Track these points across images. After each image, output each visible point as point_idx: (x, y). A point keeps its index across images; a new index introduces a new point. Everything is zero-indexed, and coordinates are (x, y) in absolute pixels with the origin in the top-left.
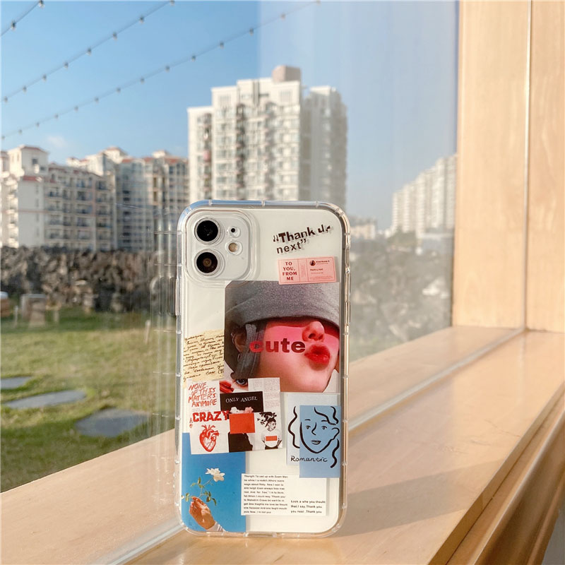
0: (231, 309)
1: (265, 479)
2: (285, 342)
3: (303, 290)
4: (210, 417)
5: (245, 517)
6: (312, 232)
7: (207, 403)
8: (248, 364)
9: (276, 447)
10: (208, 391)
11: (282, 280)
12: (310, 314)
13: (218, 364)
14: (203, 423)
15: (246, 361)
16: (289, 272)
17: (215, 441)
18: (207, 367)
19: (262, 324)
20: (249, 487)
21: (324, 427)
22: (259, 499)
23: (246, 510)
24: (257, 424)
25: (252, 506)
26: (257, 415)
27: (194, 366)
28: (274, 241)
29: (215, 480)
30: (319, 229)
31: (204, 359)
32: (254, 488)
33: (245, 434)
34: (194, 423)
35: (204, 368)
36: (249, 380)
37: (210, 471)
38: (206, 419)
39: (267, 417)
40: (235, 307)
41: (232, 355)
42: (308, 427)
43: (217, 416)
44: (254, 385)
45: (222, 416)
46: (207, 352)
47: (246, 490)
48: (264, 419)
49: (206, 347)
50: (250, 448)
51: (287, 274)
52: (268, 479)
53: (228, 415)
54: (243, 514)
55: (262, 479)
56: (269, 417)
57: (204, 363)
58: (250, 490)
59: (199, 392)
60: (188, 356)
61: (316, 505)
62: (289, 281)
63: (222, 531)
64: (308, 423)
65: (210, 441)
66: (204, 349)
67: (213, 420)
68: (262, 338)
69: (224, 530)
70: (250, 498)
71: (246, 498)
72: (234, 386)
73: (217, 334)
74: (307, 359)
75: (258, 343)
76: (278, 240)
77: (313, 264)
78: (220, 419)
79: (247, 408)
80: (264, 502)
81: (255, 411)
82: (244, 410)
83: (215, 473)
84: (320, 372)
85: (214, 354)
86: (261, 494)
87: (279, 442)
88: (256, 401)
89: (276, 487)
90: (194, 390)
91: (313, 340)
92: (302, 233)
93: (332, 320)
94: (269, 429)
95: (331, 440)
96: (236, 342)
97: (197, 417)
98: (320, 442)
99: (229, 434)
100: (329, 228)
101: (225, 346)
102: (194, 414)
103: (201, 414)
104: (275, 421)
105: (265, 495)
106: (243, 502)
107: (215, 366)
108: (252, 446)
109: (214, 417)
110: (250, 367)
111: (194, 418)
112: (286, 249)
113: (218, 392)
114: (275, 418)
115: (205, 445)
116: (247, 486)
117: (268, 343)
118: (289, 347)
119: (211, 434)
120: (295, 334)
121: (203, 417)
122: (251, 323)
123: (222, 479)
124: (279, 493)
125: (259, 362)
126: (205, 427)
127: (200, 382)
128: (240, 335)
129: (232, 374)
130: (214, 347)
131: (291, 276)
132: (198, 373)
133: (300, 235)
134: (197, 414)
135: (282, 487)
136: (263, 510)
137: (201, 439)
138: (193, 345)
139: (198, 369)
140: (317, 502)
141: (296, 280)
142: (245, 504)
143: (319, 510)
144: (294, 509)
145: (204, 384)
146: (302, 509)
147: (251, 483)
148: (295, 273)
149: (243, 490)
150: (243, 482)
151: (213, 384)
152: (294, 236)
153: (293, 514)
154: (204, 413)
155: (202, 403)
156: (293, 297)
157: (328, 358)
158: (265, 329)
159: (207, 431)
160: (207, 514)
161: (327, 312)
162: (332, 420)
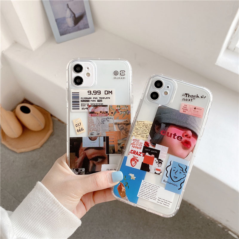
0: (158, 116)
1: (151, 185)
2: (175, 135)
3: (188, 117)
4: (137, 153)
5: (138, 197)
6: (198, 97)
7: (138, 148)
8: (158, 138)
9: (159, 174)
10: (140, 143)
11: (181, 111)
12: (188, 127)
13: (147, 134)
14: (134, 155)
15: (158, 137)
16: (185, 109)
17: (136, 163)
19: (168, 125)
20: (144, 186)
21: (180, 173)
22: (146, 192)
23: (140, 195)
24: (154, 162)
25: (142, 194)
26: (155, 159)
27: (137, 132)
29: (131, 179)
30: (201, 97)
31: (142, 131)
33: (149, 165)
34: (130, 154)
35: (141, 134)
36: (156, 144)
37: (131, 175)
38: (135, 154)
39: (159, 161)
40: (160, 115)
41: (153, 133)
42: (174, 170)
43: (140, 154)
44: (158, 147)
45: (142, 155)
47: (142, 187)
48: (158, 161)
49: (144, 127)
50: (148, 171)
51: (184, 109)
52: (152, 185)
53: (144, 155)
54: (138, 196)
56: (160, 161)
57: (141, 132)
58: (143, 187)
59: (136, 143)
60: (136, 128)
63: (127, 200)
65: (134, 162)
67: (138, 155)
68: (167, 130)
70: (143, 191)
71: (141, 190)
72: (150, 145)
73: (150, 123)
74: (182, 144)
75: (164, 132)
76: (184, 95)
77: (195, 108)
78: (141, 156)
79: (152, 155)
80: (148, 194)
81: (155, 157)
82: (151, 155)
83: (132, 176)
84: (185, 150)
85: (146, 130)
86: (147, 191)
87: (161, 172)
88: (157, 154)
89: (155, 190)
90: (134, 141)
91: (186, 138)
93: (196, 132)
94: (158, 166)
95: (182, 178)
96: (156, 129)
97: (132, 152)
98: (177, 178)
99: (142, 162)
100: (205, 97)
101: (151, 129)
102: (131, 150)
103: (134, 151)
104: (162, 164)
105: (149, 191)
106: (139, 191)
107: (145, 135)
108: (150, 170)
109: (139, 154)
110: (158, 140)
111: (131, 151)
112: (186, 100)
113: (143, 145)
114: (162, 162)
116: (143, 185)
117: (168, 133)
118: (176, 137)
119: (136, 160)
120: (180, 133)
121: (134, 152)
122: (164, 123)
123: (134, 179)
125: (162, 139)
126: (134, 157)
127: (137, 139)
128: (158, 126)
129: (151, 140)
130: (147, 127)
131: (185, 111)
133: (193, 96)
134: (133, 151)
135: (156, 191)
136: (146, 197)
137: (131, 161)
138: (139, 124)
139: (138, 134)
140: (168, 201)
141: (187, 113)
142: (140, 192)
143: (168, 205)
144: (158, 201)
145: (139, 140)
146: (162, 202)
147: (145, 184)
148: (187, 110)
149: (141, 186)
150: (142, 183)
151: (142, 141)
152: (191, 96)
153: (158, 203)
154: (135, 151)
155: (136, 147)
156: (183, 119)
157: (190, 146)
158: (169, 127)
159: (134, 158)
160: (124, 191)
161: (195, 129)
162: (184, 171)
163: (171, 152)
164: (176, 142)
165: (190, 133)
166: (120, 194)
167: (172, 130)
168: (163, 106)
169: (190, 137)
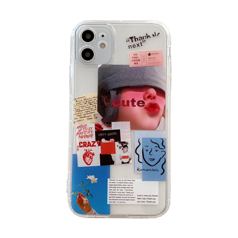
0: (101, 82)
1: (122, 182)
2: (133, 101)
3: (144, 70)
4: (89, 145)
5: (109, 205)
6: (149, 36)
7: (87, 137)
8: (111, 114)
9: (128, 163)
10: (88, 129)
11: (132, 65)
12: (148, 84)
13: (94, 113)
14: (85, 148)
15: (110, 111)
16: (135, 59)
17: (92, 159)
18: (87, 115)
19: (120, 90)
20: (112, 186)
21: (156, 151)
22: (118, 194)
23: (110, 201)
24: (117, 149)
25: (114, 198)
26: (117, 143)
27: (80, 114)
28: (127, 41)
29: (92, 182)
30: (153, 35)
31: (86, 111)
32: (115, 188)
33: (110, 155)
34: (80, 148)
35: (86, 116)
36: (112, 123)
37: (89, 177)
38: (87, 146)
39: (123, 145)
40: (105, 80)
41: (102, 108)
42: (147, 150)
43: (94, 144)
44: (115, 126)
45: (96, 144)
46: (88, 106)
47: (111, 189)
48: (121, 145)
49: (87, 104)
50: (112, 163)
51: (134, 61)
52: (124, 181)
53: (100, 143)
54: (108, 203)
55: (120, 182)
56: (124, 144)
57: (86, 113)
58: (112, 189)
59: (83, 130)
60: (76, 109)
61: (152, 197)
62: (135, 65)
63: (96, 214)
64: (147, 148)
65: (89, 159)
66: (86, 105)
67: (91, 146)
68: (120, 98)
69: (97, 213)
70: (113, 194)
71: (110, 194)
72: (103, 126)
73: (93, 96)
74: (146, 111)
75: (118, 102)
76: (129, 41)
77: (149, 55)
78: (95, 146)
80: (121, 196)
81: (116, 141)
82: (109, 140)
83: (92, 178)
84: (154, 118)
85: (91, 107)
86: (119, 191)
87: (130, 159)
88: (116, 136)
89: (128, 187)
90: (80, 129)
91: (150, 100)
92: (143, 37)
93: (161, 88)
94: (124, 152)
95: (161, 158)
96: (104, 101)
97: (82, 145)
98: (154, 159)
99: (100, 154)
100: (159, 34)
101: (98, 103)
102: (80, 143)
103: (84, 142)
104: (127, 147)
105: (122, 191)
106: (108, 196)
107: (92, 115)
108: (114, 162)
109: (92, 145)
110: (113, 115)
111: (80, 145)
112: (134, 46)
113: (94, 130)
114: (128, 145)
115: (86, 161)
116: (111, 186)
117: (123, 101)
118: (135, 104)
119: (90, 154)
120: (139, 96)
121: (85, 144)
122: (113, 90)
123: (96, 182)
124: (130, 190)
125: (118, 113)
126: (86, 150)
127: (83, 124)
128: (106, 97)
129: (102, 119)
130: (92, 103)
131: (136, 62)
132: (82, 119)
133: (142, 38)
134: (82, 143)
135: (132, 187)
136: (121, 201)
137: (84, 158)
138: (79, 102)
139: (83, 116)
140: (153, 196)
141: (140, 64)
142: (110, 197)
143: (154, 200)
144: (139, 200)
145: (86, 125)
146: (144, 200)
147: (113, 184)
148: (139, 60)
149: (108, 189)
150: (109, 184)
151: (91, 125)
152: (139, 39)
153: (139, 203)
154: (86, 142)
155: (85, 136)
156: (138, 74)
157: (158, 110)
158: (121, 93)
159: (87, 153)
160: (87, 203)
161: (158, 83)
162: (161, 147)
163: (135, 126)
164: (138, 111)
165: (152, 92)
166: (83, 209)
167: (128, 96)
168: (104, 66)
169: (154, 98)
